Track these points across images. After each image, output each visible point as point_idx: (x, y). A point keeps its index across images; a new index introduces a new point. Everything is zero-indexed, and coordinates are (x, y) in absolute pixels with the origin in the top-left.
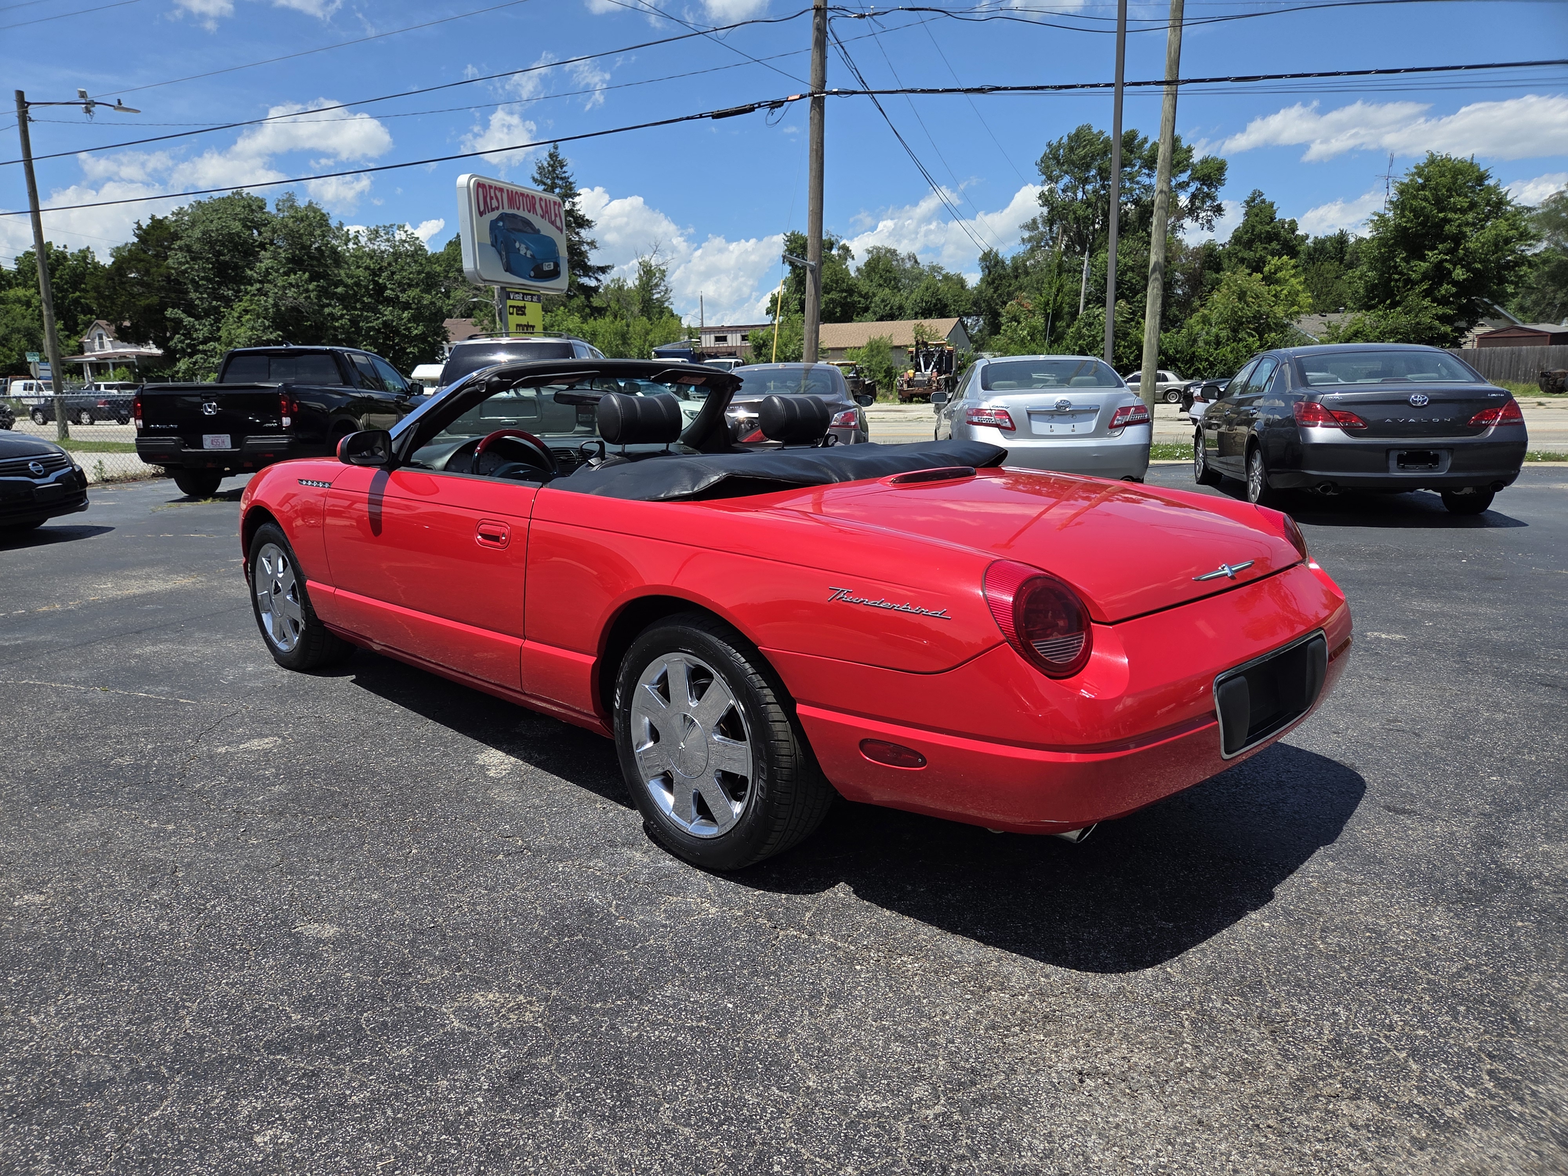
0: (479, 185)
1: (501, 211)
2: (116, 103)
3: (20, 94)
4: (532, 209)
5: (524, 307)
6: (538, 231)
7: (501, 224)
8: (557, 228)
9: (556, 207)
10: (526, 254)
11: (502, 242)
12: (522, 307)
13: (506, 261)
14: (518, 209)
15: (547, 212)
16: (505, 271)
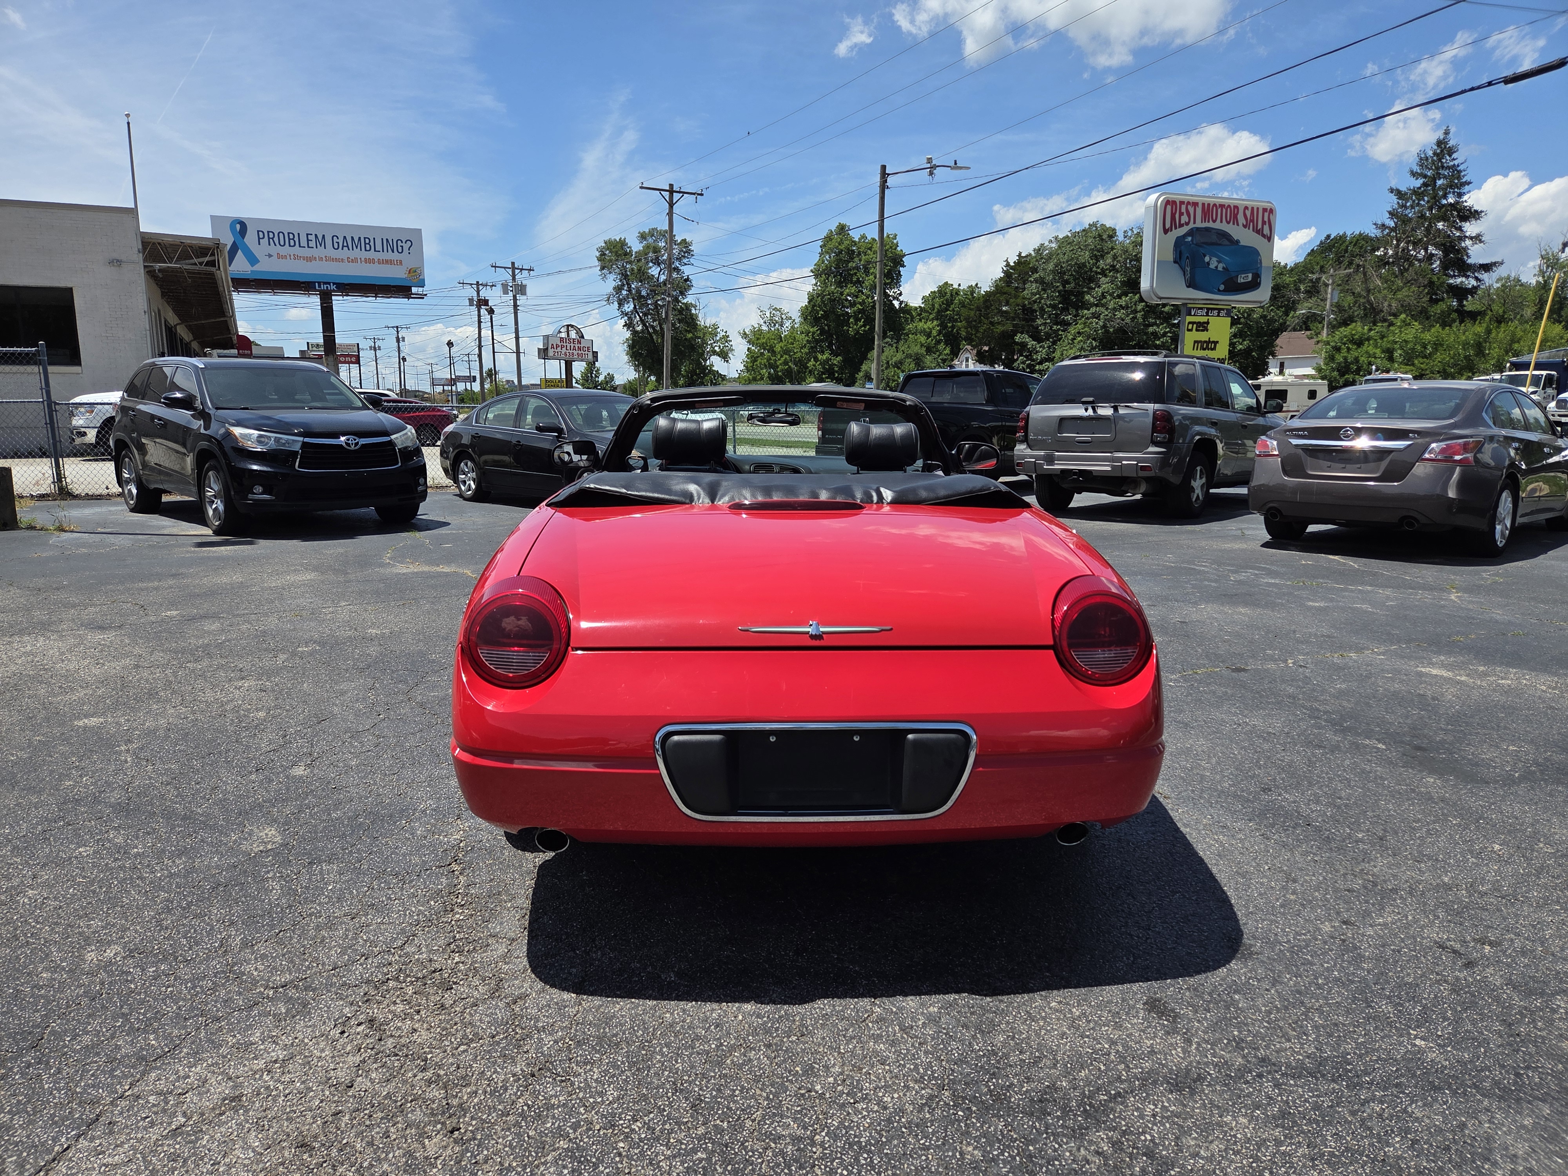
0: (1168, 202)
1: (1191, 225)
2: (952, 164)
3: (884, 168)
4: (1234, 219)
5: (1208, 323)
6: (1238, 242)
7: (1190, 239)
8: (1264, 236)
9: (1266, 214)
10: (1217, 267)
11: (1188, 258)
12: (1204, 323)
13: (1190, 277)
14: (1214, 221)
15: (1252, 221)
16: (1188, 287)
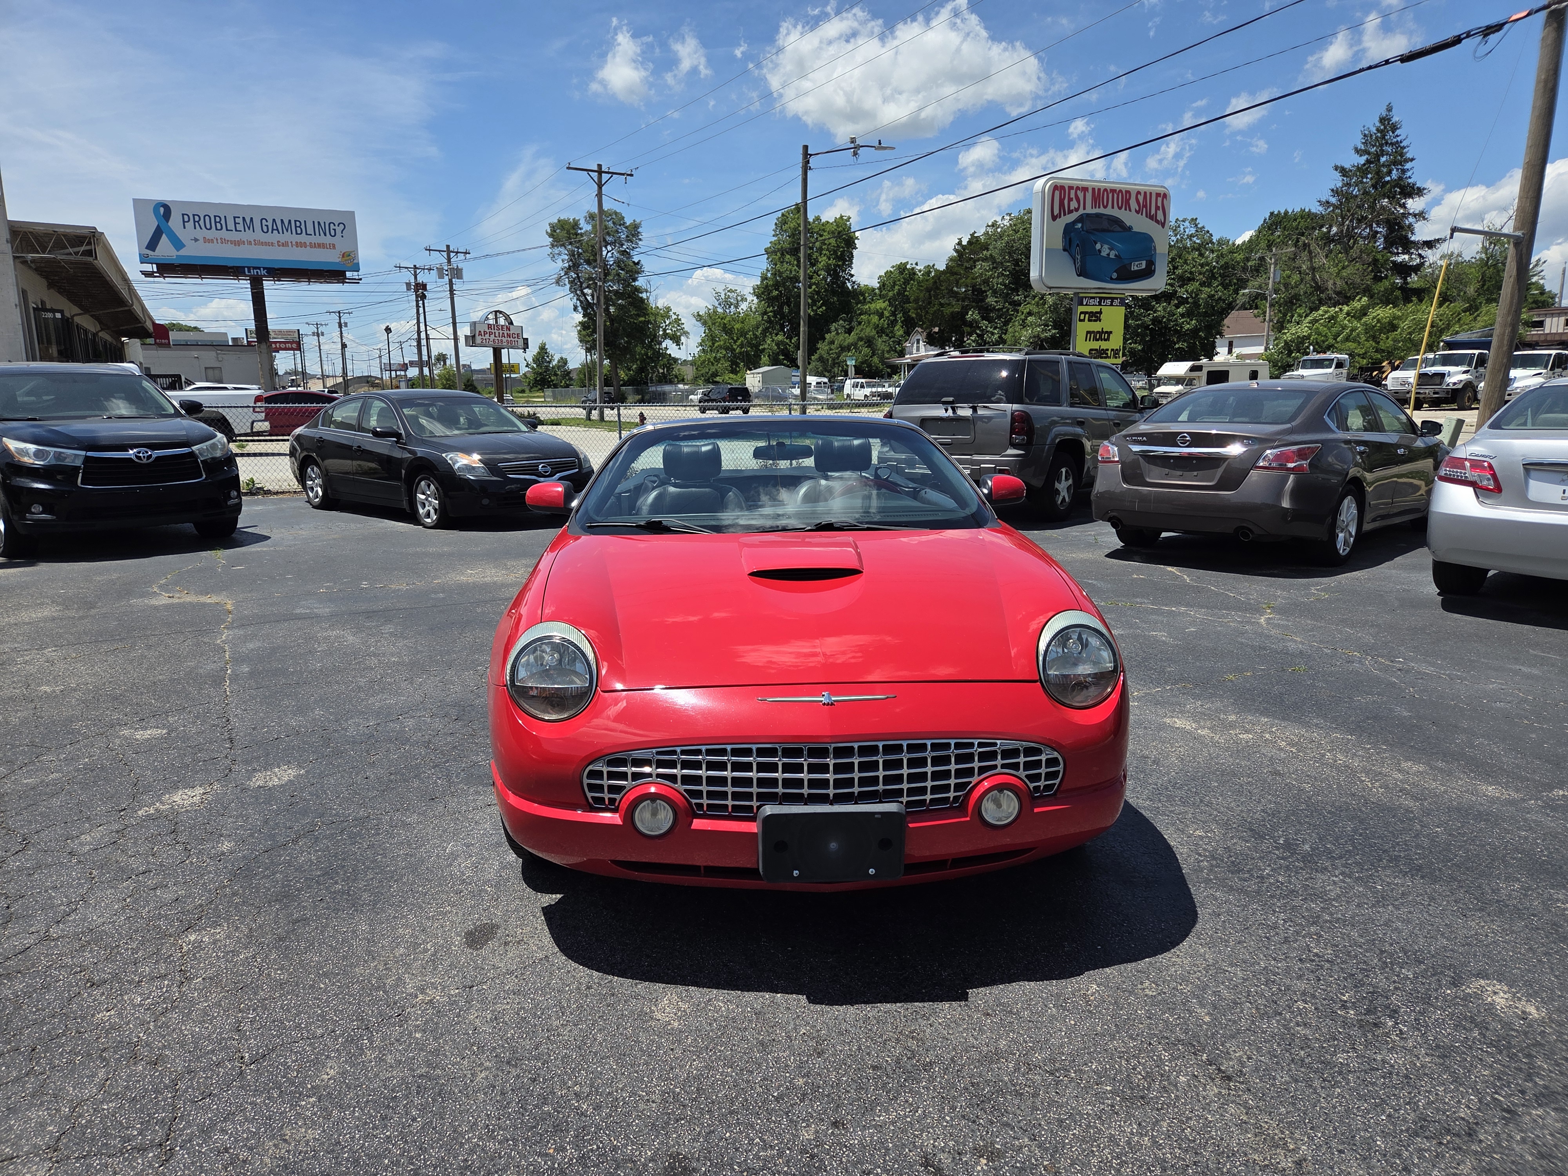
0: (1055, 188)
1: (1081, 211)
2: (877, 144)
3: (806, 148)
4: (1126, 205)
5: (1101, 313)
6: (1130, 228)
7: (1080, 225)
8: (1157, 222)
9: (1160, 199)
10: (1108, 255)
11: (1078, 245)
12: (1097, 313)
13: (1081, 266)
14: (1105, 207)
15: (1145, 206)
16: (1078, 275)
